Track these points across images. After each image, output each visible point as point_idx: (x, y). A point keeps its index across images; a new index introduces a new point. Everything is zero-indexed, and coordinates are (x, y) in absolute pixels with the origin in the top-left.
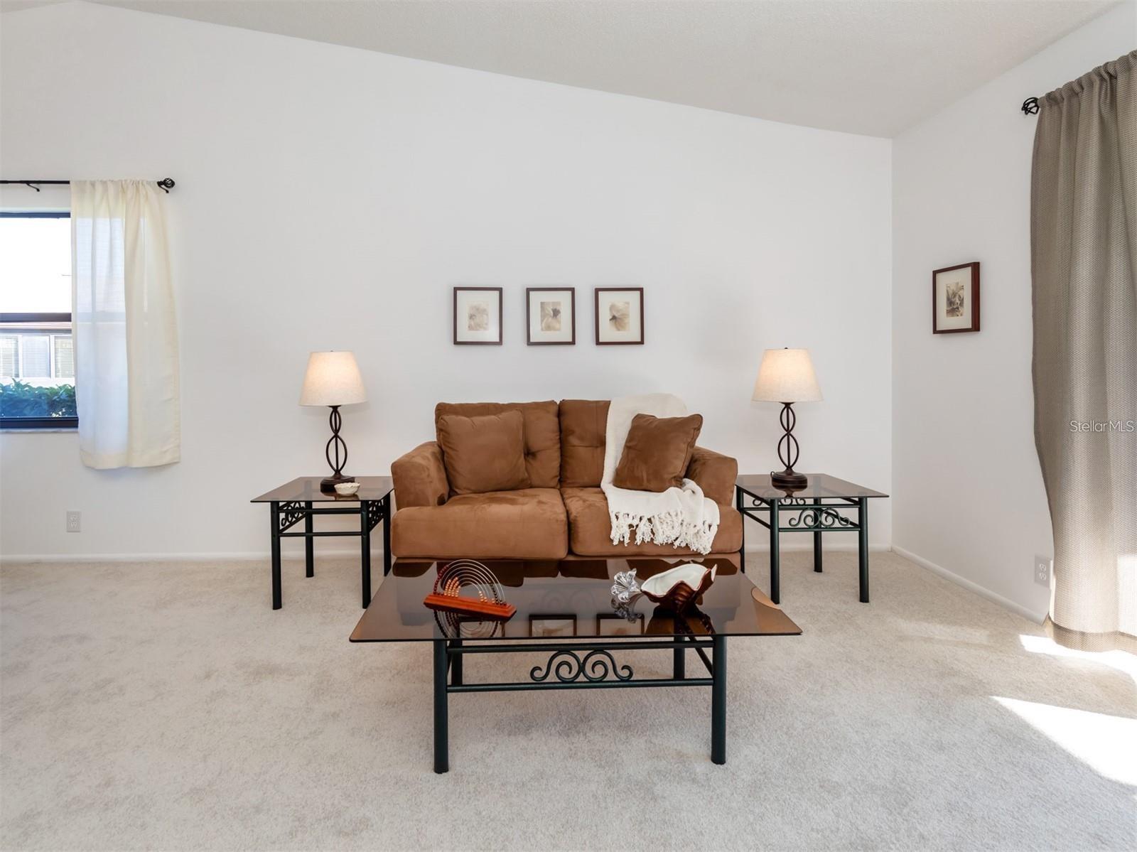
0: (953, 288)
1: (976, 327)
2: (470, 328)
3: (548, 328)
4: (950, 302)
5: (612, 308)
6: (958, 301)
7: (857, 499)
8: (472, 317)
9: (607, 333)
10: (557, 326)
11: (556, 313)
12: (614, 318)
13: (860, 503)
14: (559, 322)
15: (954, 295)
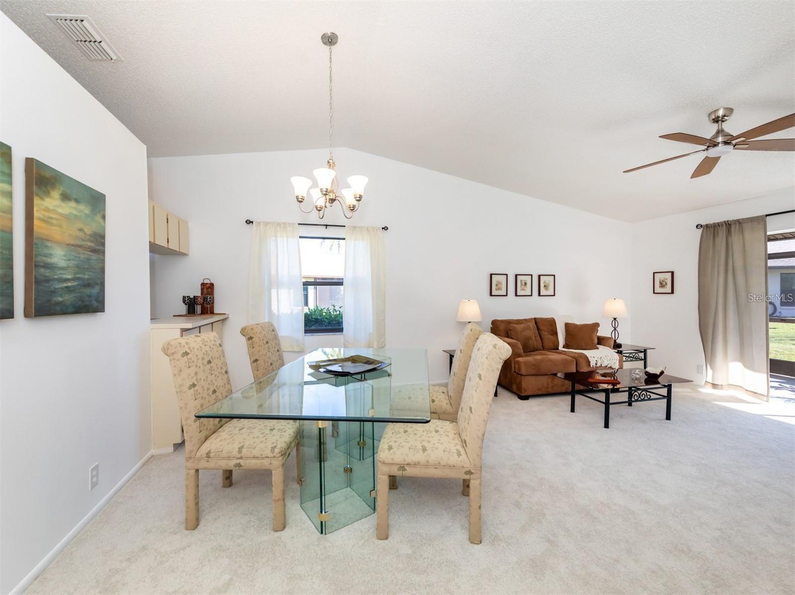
0: (662, 279)
1: (672, 292)
2: (496, 289)
3: (523, 290)
4: (661, 283)
5: (545, 282)
6: (664, 283)
7: (643, 350)
8: (497, 285)
9: (543, 292)
10: (525, 288)
11: (526, 284)
12: (545, 286)
13: (645, 351)
14: (526, 287)
15: (663, 281)
